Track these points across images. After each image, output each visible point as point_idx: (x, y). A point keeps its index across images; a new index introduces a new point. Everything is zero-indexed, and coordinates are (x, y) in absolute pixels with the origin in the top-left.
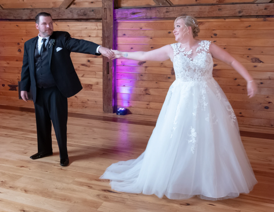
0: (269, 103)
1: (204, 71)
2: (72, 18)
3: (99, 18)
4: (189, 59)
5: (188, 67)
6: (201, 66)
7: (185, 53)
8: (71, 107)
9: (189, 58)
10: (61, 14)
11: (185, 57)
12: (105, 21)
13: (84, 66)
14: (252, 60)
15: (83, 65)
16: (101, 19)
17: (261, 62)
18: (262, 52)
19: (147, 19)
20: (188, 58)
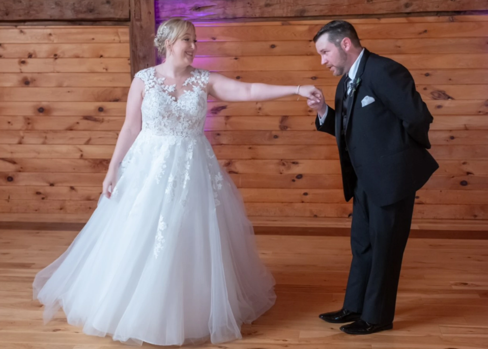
0: (468, 173)
1: (194, 121)
2: (61, 18)
3: (123, 17)
4: (171, 98)
5: (168, 112)
6: (191, 112)
7: (164, 87)
8: (62, 211)
9: (171, 96)
10: (34, 10)
11: (165, 94)
12: (138, 23)
13: (90, 122)
14: (433, 95)
15: (86, 118)
16: (128, 20)
17: (449, 97)
18: (450, 80)
19: (226, 19)
20: (169, 95)
